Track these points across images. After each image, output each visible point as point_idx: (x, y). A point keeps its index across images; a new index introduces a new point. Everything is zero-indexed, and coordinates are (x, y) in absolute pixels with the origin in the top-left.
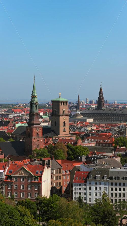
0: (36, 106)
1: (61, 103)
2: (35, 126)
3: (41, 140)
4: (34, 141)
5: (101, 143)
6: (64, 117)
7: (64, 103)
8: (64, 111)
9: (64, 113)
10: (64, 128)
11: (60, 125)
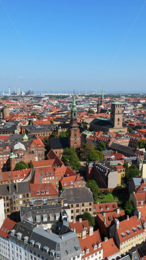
0: (75, 114)
1: (117, 106)
2: (73, 128)
3: (78, 139)
4: (72, 139)
5: (133, 140)
6: (118, 115)
7: (119, 106)
8: (119, 111)
9: (119, 112)
10: (118, 122)
11: (115, 121)
